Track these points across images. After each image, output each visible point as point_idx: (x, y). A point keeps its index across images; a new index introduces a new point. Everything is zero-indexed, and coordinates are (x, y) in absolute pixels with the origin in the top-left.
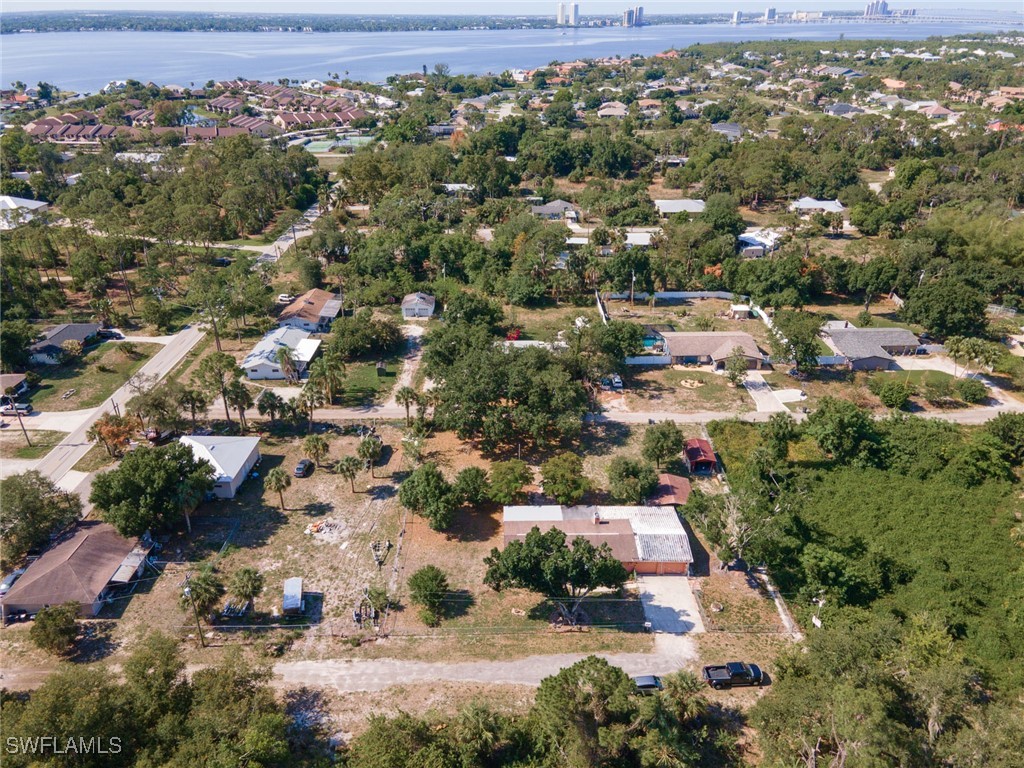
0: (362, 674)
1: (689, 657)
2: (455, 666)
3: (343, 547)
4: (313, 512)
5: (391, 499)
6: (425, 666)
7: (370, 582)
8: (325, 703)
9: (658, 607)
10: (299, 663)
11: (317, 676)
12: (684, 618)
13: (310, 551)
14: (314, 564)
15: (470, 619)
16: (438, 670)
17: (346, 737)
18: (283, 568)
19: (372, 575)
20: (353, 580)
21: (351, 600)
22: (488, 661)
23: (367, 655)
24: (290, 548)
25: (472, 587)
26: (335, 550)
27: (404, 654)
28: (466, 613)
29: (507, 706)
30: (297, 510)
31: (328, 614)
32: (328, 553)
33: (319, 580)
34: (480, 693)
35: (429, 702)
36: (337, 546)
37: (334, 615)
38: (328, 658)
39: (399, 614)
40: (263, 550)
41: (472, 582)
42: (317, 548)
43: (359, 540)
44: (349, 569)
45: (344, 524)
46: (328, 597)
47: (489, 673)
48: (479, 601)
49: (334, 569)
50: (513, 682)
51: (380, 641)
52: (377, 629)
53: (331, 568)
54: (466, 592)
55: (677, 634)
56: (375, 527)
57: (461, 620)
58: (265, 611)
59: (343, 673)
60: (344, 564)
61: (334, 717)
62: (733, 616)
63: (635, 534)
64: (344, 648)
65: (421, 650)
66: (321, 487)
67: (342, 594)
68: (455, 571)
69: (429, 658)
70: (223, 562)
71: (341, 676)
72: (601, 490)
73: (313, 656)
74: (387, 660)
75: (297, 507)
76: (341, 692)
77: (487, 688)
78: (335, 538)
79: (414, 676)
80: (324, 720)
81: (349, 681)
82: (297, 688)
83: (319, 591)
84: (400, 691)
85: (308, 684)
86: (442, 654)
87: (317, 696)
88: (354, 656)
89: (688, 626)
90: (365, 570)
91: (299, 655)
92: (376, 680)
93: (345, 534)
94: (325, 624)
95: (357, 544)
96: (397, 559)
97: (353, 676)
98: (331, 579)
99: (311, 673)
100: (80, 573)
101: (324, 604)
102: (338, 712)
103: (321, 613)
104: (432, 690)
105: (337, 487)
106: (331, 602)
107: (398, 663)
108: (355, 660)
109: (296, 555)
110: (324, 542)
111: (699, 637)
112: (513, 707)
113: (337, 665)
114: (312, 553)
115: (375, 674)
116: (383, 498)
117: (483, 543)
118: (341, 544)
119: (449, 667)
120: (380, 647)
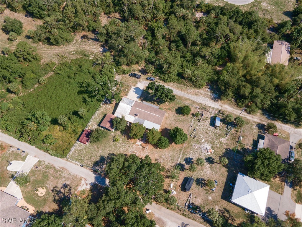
0: (203, 101)
1: (140, 83)
2: (184, 96)
3: (203, 140)
4: (211, 160)
5: (187, 157)
6: (190, 98)
7: (198, 125)
8: (211, 97)
9: (138, 94)
10: (216, 107)
11: (212, 103)
12: (135, 90)
13: (212, 142)
14: (212, 136)
15: (178, 106)
16: (188, 97)
17: (207, 89)
18: (220, 138)
19: (197, 127)
20: (202, 127)
21: (203, 121)
22: (178, 95)
23: (202, 104)
24: (218, 145)
25: (174, 114)
26: (206, 140)
27: (194, 102)
28: (178, 107)
29: (178, 86)
30: (217, 163)
31: (209, 119)
32: (208, 139)
33: (211, 130)
34: (182, 89)
35: (191, 91)
36: (205, 141)
37: (207, 118)
38: (210, 106)
39: (193, 113)
40: (226, 147)
41: (174, 116)
42: (211, 143)
43: (199, 142)
44: (203, 131)
45: (203, 150)
46: (209, 124)
47: (178, 92)
48: (174, 109)
49: (206, 133)
50: (175, 89)
51: (199, 107)
52: (198, 110)
53: (207, 134)
54: (176, 113)
55: (138, 88)
56: (194, 145)
57: (180, 106)
58: (224, 125)
59: (207, 102)
60: (204, 134)
61: (209, 94)
62: (124, 87)
63: (132, 107)
64: (206, 108)
65: (190, 102)
66: (208, 173)
67: (205, 124)
68: (177, 120)
69: (189, 100)
70: (236, 145)
71: (207, 101)
72: (124, 137)
73: (213, 108)
74: (198, 102)
75: (216, 164)
76: (208, 98)
77: (180, 90)
78: (206, 145)
79: (193, 97)
80: (211, 94)
81: (206, 100)
82: (216, 102)
83: (211, 126)
84: (196, 95)
85: (214, 102)
86: (186, 99)
87: (212, 99)
88: (204, 105)
89: (135, 89)
90: (199, 129)
91: (216, 110)
92: (201, 98)
93: (202, 146)
94: (210, 116)
95: (200, 140)
96: (190, 130)
97: (205, 101)
98: (208, 129)
99: (213, 104)
100: (272, 142)
101: (210, 122)
102: (209, 95)
103: (211, 119)
104: (190, 93)
105: (203, 170)
106: (208, 122)
107: (196, 101)
108: (204, 104)
109: (216, 142)
110: (209, 144)
111: (135, 86)
112: (177, 85)
113: (208, 104)
114: (212, 141)
115: (201, 100)
116: (189, 158)
117: (167, 127)
118: (204, 142)
119: (186, 96)
120: (199, 106)
